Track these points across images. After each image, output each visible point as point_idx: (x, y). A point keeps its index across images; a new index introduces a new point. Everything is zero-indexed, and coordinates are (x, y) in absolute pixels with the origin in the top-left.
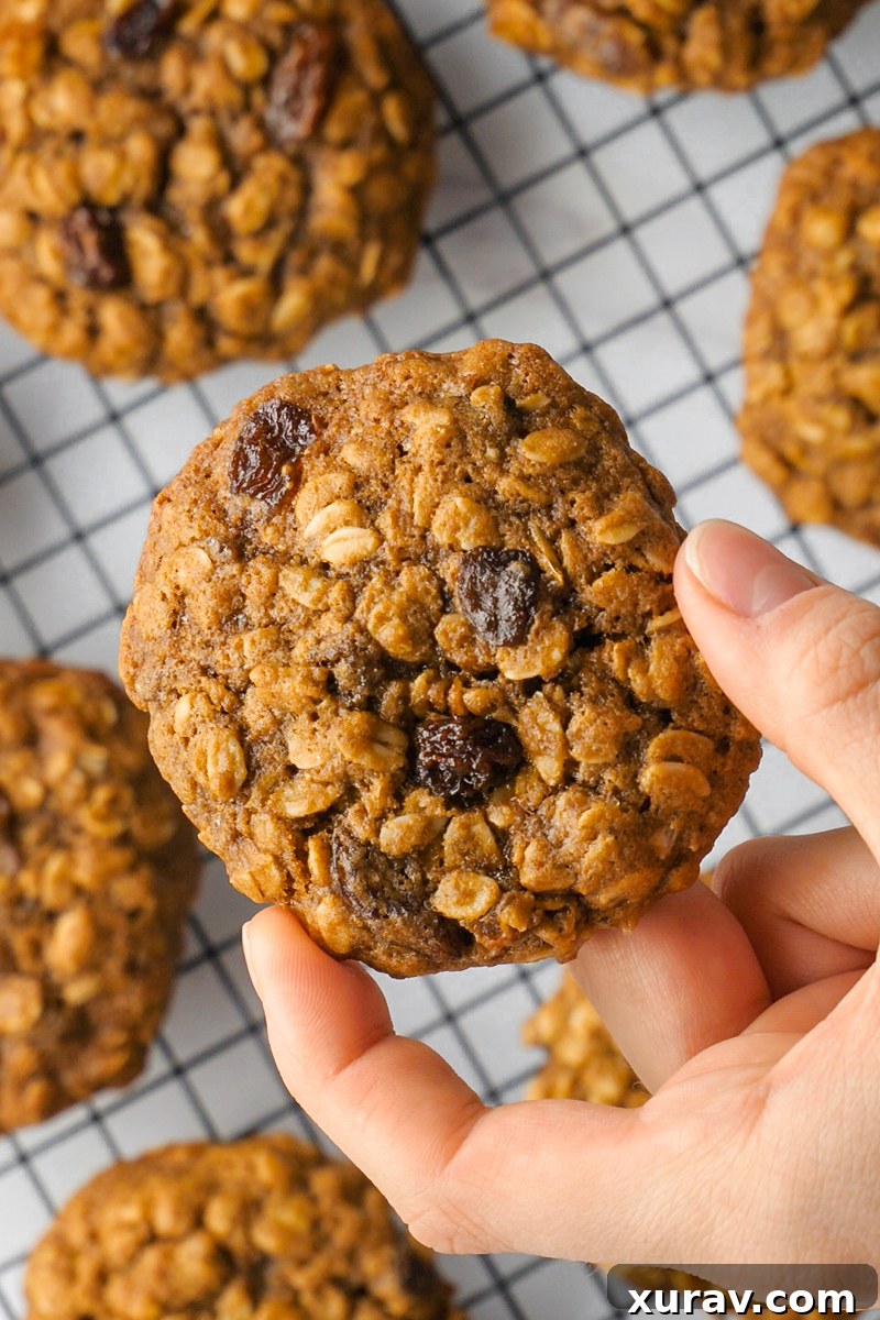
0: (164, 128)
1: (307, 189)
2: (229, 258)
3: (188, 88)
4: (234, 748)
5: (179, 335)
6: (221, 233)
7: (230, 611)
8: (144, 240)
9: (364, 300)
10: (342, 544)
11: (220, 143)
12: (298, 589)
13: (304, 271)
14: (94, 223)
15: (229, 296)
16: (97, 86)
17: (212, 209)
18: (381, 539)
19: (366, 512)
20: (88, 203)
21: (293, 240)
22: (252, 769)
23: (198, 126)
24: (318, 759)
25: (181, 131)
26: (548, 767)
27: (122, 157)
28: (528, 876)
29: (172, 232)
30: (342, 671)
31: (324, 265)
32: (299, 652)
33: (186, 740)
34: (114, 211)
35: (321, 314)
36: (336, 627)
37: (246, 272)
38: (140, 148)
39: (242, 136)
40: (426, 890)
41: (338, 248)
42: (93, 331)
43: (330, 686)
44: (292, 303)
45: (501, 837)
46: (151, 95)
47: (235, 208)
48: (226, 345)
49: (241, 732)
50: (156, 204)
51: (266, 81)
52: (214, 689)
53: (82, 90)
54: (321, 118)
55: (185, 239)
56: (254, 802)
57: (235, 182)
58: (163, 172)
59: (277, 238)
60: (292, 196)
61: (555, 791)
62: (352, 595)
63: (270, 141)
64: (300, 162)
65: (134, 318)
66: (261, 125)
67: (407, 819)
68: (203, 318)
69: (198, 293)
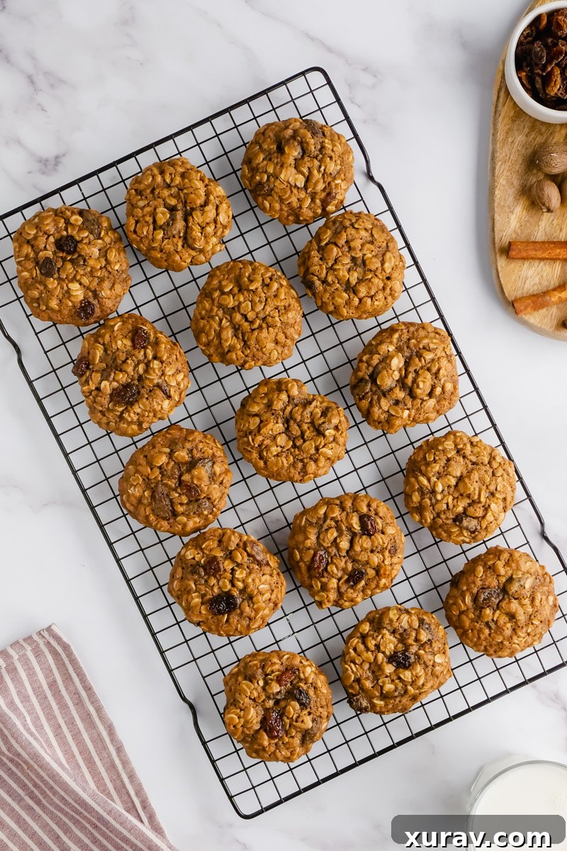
0: (352, 553)
1: (318, 538)
2: (337, 522)
3: (346, 562)
4: (108, 256)
5: (349, 504)
6: (338, 529)
7: (101, 280)
8: (357, 527)
9: (305, 512)
10: (75, 287)
11: (338, 549)
12: (85, 281)
13: (319, 518)
14: (368, 530)
15: (337, 513)
16: (367, 563)
17: (340, 534)
18: (67, 286)
19: (68, 291)
20: (370, 535)
21: (321, 526)
22: (106, 252)
23: (344, 553)
24: (93, 249)
25: (347, 552)
26: (52, 239)
27: (362, 546)
28: (63, 221)
29: (350, 528)
30: (82, 263)
31: (314, 521)
32: (89, 269)
33: (118, 261)
34: (364, 534)
35: (315, 508)
36: (79, 271)
37: (332, 519)
38: (358, 548)
39: (333, 551)
40: (83, 223)
41: (311, 524)
42: (369, 506)
43: (85, 261)
44: (322, 511)
45: (66, 229)
46: (354, 561)
47: (335, 534)
48: (338, 502)
49: (106, 260)
50: (354, 535)
51: (328, 564)
52: (109, 269)
53: (371, 563)
54: (315, 555)
55: (347, 527)
56: (109, 246)
57: (336, 539)
58: (352, 542)
59: (325, 527)
60: (321, 537)
61: (52, 235)
62: (75, 276)
63: (326, 550)
64: (319, 544)
65: (360, 509)
66: (329, 553)
67: (82, 236)
68: (343, 509)
69: (344, 514)
